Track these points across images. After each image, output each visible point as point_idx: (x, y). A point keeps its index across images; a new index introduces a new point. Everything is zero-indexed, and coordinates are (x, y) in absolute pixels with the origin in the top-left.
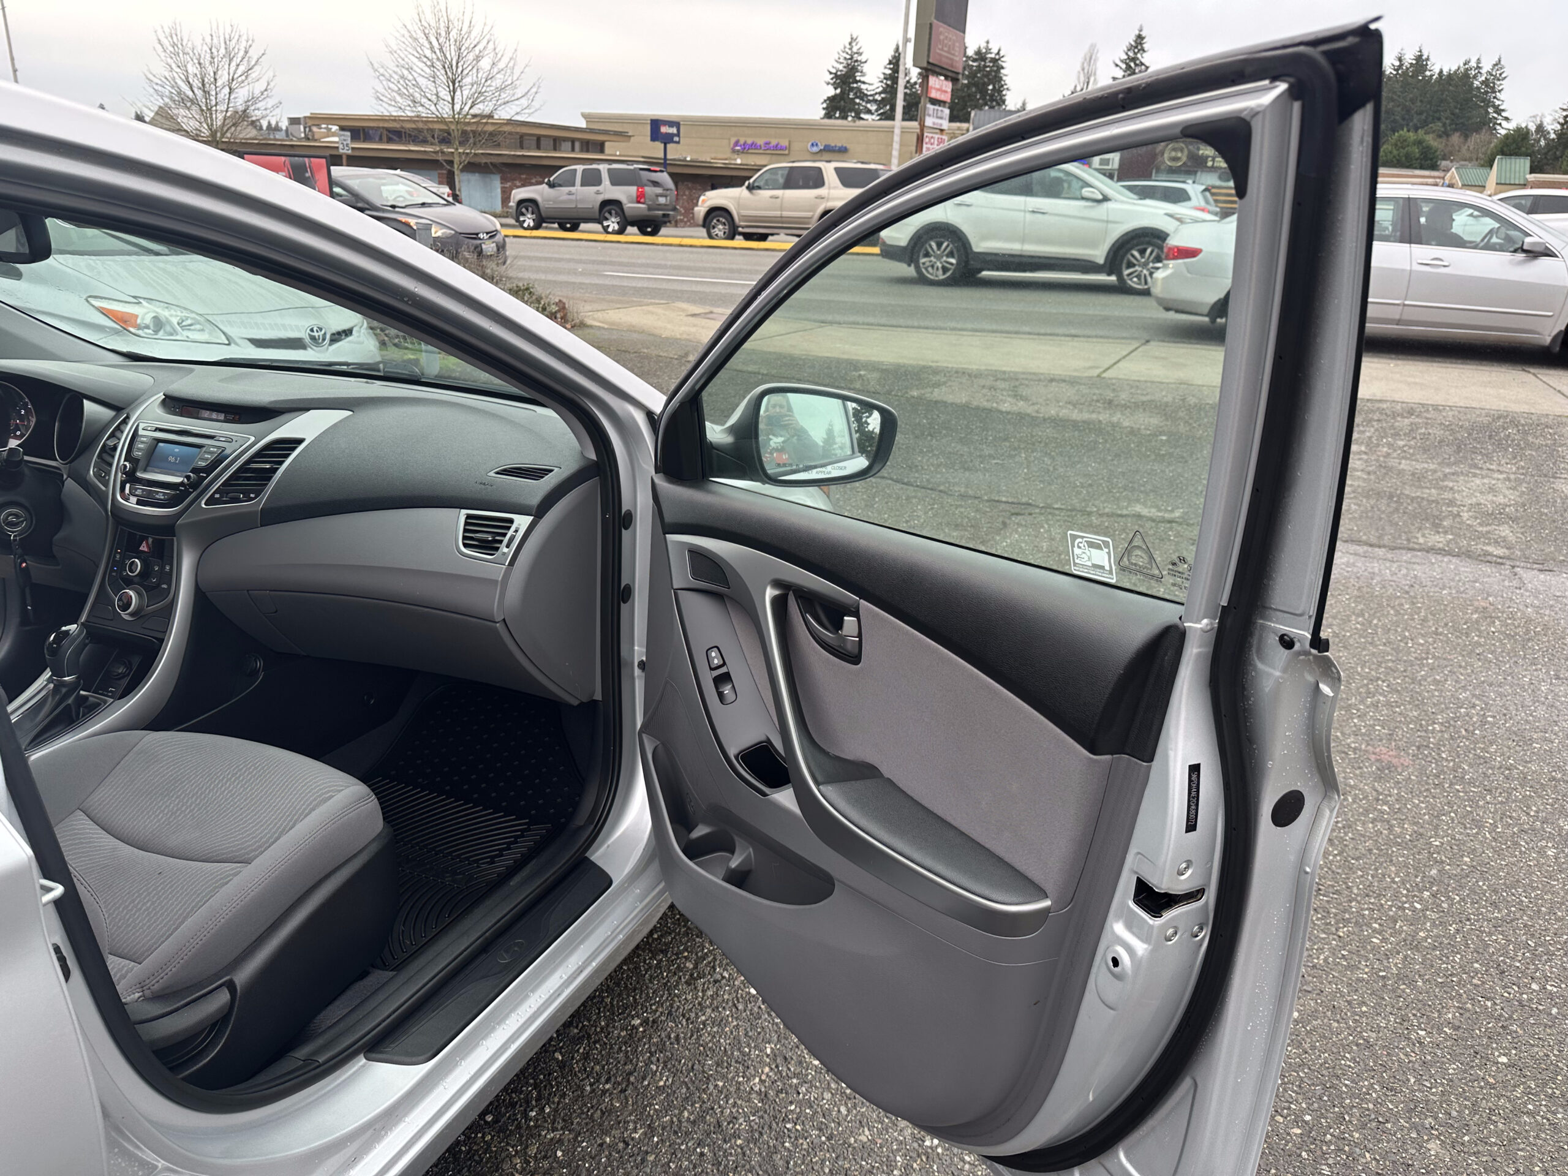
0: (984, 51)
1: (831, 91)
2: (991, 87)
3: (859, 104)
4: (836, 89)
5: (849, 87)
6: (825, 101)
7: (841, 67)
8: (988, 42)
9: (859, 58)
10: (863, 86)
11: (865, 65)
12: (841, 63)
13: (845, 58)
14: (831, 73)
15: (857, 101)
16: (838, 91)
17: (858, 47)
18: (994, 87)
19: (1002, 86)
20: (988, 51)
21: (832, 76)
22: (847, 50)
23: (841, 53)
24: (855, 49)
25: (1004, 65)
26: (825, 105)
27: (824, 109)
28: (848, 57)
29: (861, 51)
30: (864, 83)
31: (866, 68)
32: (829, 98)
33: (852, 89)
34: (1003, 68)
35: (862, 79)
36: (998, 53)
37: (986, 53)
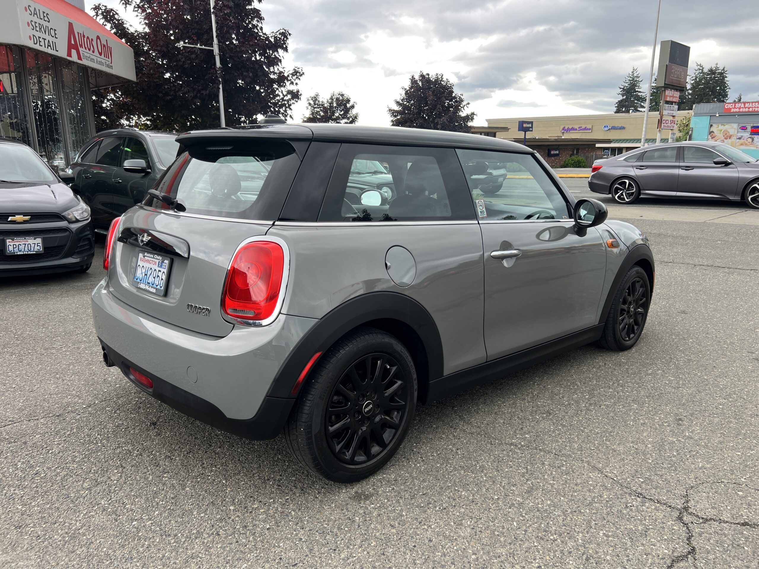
0: (715, 69)
1: (621, 98)
2: (718, 88)
3: (637, 103)
4: (623, 96)
5: (631, 95)
6: (617, 103)
7: (627, 85)
8: (717, 64)
9: (638, 79)
10: (639, 94)
11: (641, 82)
12: (627, 83)
13: (629, 80)
14: (621, 88)
15: (636, 101)
16: (625, 97)
17: (637, 73)
18: (720, 88)
19: (726, 87)
20: (717, 68)
21: (621, 90)
22: (631, 76)
23: (627, 78)
24: (635, 75)
25: (726, 75)
26: (616, 105)
27: (616, 107)
28: (631, 79)
29: (639, 76)
30: (640, 92)
31: (641, 85)
32: (619, 101)
33: (632, 96)
34: (726, 77)
35: (639, 90)
36: (723, 69)
37: (716, 70)
